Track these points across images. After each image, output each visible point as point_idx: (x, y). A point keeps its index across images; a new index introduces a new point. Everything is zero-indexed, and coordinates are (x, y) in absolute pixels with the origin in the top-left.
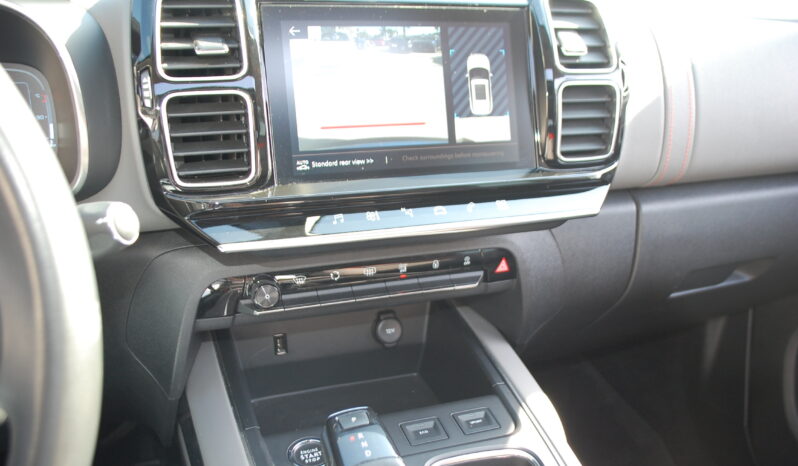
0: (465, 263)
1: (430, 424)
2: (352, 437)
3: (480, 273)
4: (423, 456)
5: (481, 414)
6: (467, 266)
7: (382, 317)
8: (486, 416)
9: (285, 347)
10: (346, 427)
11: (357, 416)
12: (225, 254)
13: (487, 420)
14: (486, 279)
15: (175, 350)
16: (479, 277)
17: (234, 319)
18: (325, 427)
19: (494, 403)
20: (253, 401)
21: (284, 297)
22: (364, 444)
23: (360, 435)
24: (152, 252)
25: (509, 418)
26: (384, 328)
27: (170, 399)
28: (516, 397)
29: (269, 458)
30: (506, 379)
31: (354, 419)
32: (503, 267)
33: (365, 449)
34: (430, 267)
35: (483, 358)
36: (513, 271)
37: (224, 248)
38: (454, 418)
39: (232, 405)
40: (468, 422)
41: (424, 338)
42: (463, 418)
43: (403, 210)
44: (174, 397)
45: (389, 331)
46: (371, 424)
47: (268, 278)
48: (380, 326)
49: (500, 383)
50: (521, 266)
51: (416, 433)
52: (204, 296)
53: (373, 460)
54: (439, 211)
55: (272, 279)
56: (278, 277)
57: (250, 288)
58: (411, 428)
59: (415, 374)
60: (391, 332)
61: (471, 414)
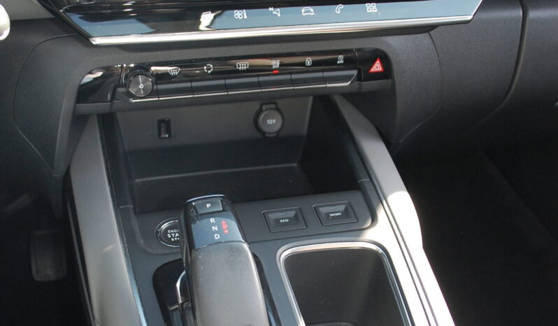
0: (339, 62)
1: (292, 214)
2: (204, 221)
3: (355, 72)
4: (278, 242)
5: (342, 208)
6: (341, 64)
7: (264, 107)
8: (346, 209)
9: (168, 131)
10: (200, 212)
11: (212, 203)
12: (97, 46)
13: (346, 214)
14: (359, 78)
15: (57, 131)
16: (352, 76)
17: (111, 105)
18: (183, 211)
19: (355, 198)
20: (137, 181)
21: (161, 87)
22: (215, 228)
23: (212, 220)
24: (34, 39)
25: (368, 214)
26: (265, 119)
27: (54, 175)
28: (378, 194)
29: (138, 234)
30: (373, 176)
31: (208, 205)
32: (377, 67)
33: (216, 232)
34: (303, 64)
35: (354, 156)
36: (387, 73)
37: (97, 41)
38: (316, 210)
39: (110, 184)
40: (327, 214)
41: (305, 131)
42: (323, 210)
43: (271, 9)
44: (58, 174)
45: (270, 122)
46: (224, 210)
47: (143, 69)
48: (262, 116)
49: (365, 180)
50: (395, 68)
51: (277, 221)
52: (82, 83)
53: (220, 242)
54: (306, 12)
55: (148, 69)
56: (153, 68)
57: (126, 77)
58: (272, 216)
59: (295, 165)
60: (272, 123)
61: (333, 207)
